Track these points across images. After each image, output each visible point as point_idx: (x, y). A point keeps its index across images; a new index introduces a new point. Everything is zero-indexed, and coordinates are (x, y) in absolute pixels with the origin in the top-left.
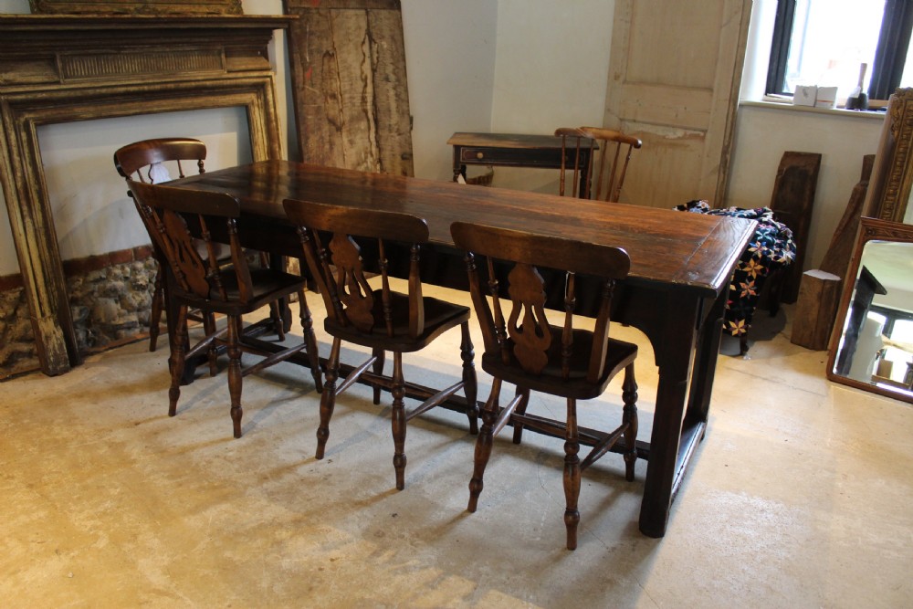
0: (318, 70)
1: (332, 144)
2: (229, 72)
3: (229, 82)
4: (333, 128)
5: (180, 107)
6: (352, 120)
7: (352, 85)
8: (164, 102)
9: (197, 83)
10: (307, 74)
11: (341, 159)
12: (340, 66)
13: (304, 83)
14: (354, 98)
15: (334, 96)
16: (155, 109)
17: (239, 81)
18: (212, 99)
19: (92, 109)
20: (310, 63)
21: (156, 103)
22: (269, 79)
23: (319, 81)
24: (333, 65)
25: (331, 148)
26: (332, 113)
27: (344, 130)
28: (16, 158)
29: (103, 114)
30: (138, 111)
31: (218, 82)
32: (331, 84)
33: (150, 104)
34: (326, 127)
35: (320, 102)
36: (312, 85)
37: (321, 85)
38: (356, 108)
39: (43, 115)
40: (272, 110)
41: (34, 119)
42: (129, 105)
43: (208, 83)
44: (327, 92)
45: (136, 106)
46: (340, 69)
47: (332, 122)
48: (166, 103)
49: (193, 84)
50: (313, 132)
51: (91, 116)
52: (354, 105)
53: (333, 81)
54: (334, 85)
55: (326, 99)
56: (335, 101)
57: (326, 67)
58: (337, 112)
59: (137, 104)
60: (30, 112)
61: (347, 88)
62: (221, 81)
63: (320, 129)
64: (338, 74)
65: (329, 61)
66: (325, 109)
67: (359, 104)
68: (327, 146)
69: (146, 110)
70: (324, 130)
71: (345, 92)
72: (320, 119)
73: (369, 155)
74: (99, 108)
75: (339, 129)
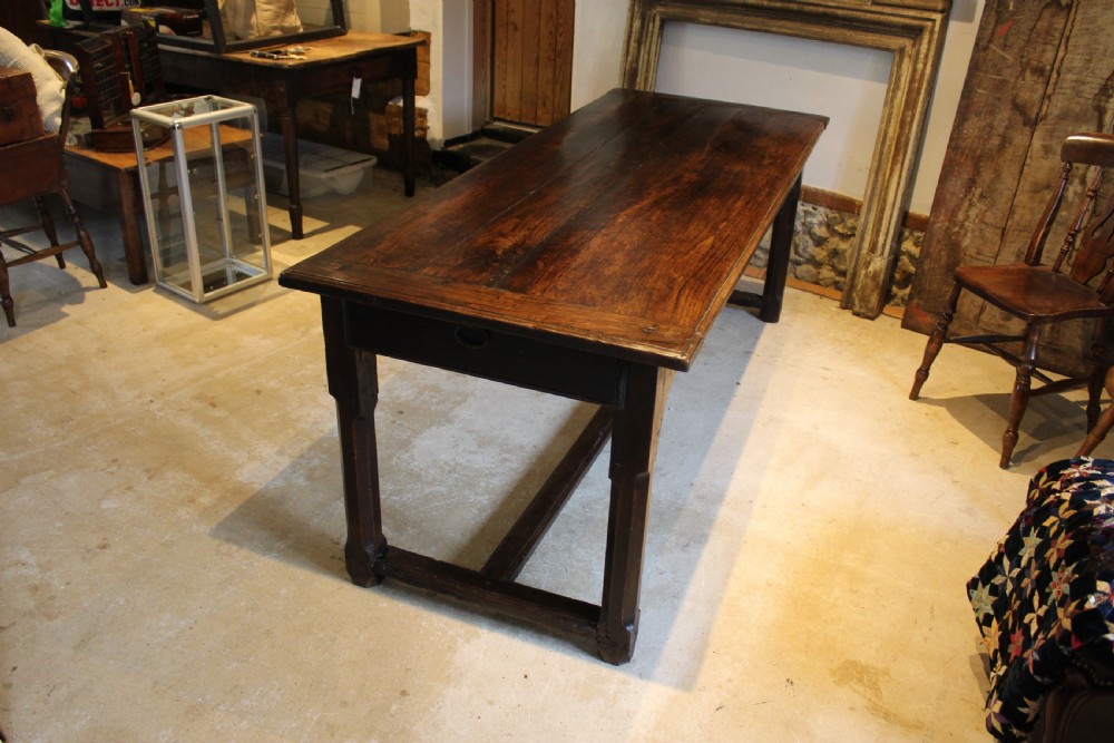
0: (1025, 27)
1: (1005, 141)
2: (874, 3)
3: (869, 16)
4: (1019, 118)
5: (803, 34)
6: (1063, 116)
7: (1089, 61)
8: (789, 24)
9: (826, 10)
10: (1001, 29)
11: (1015, 169)
12: (1077, 26)
13: (990, 41)
14: (1084, 83)
15: (1039, 71)
16: (774, 29)
17: (882, 18)
18: (849, 34)
19: (714, 14)
20: (1014, 13)
21: (782, 23)
22: (930, 24)
23: (1020, 43)
24: (1059, 23)
25: (1002, 147)
26: (1024, 96)
27: (1040, 127)
28: (633, 44)
29: (721, 22)
30: (755, 27)
31: (854, 13)
32: (1044, 51)
33: (772, 22)
34: (1004, 115)
35: (1007, 74)
36: (1005, 47)
37: (1022, 49)
38: (1082, 100)
39: (671, 11)
40: (920, 66)
41: (661, 13)
42: (751, 18)
43: (840, 12)
44: (1028, 63)
45: (758, 21)
46: (1073, 33)
47: (1019, 108)
48: (791, 26)
49: (821, 9)
50: (978, 114)
51: (708, 21)
52: (1078, 94)
53: (1049, 47)
54: (1050, 55)
55: (1022, 73)
56: (1041, 79)
57: (1042, 25)
58: (1037, 97)
59: (760, 19)
60: (662, 5)
61: (1078, 63)
62: (859, 14)
63: (991, 113)
64: (1068, 39)
65: (1053, 16)
66: (1014, 87)
67: (1091, 96)
68: (995, 141)
69: (764, 28)
70: (999, 117)
71: (1070, 70)
72: (999, 99)
73: (1077, 181)
74: (722, 15)
75: (1032, 124)
